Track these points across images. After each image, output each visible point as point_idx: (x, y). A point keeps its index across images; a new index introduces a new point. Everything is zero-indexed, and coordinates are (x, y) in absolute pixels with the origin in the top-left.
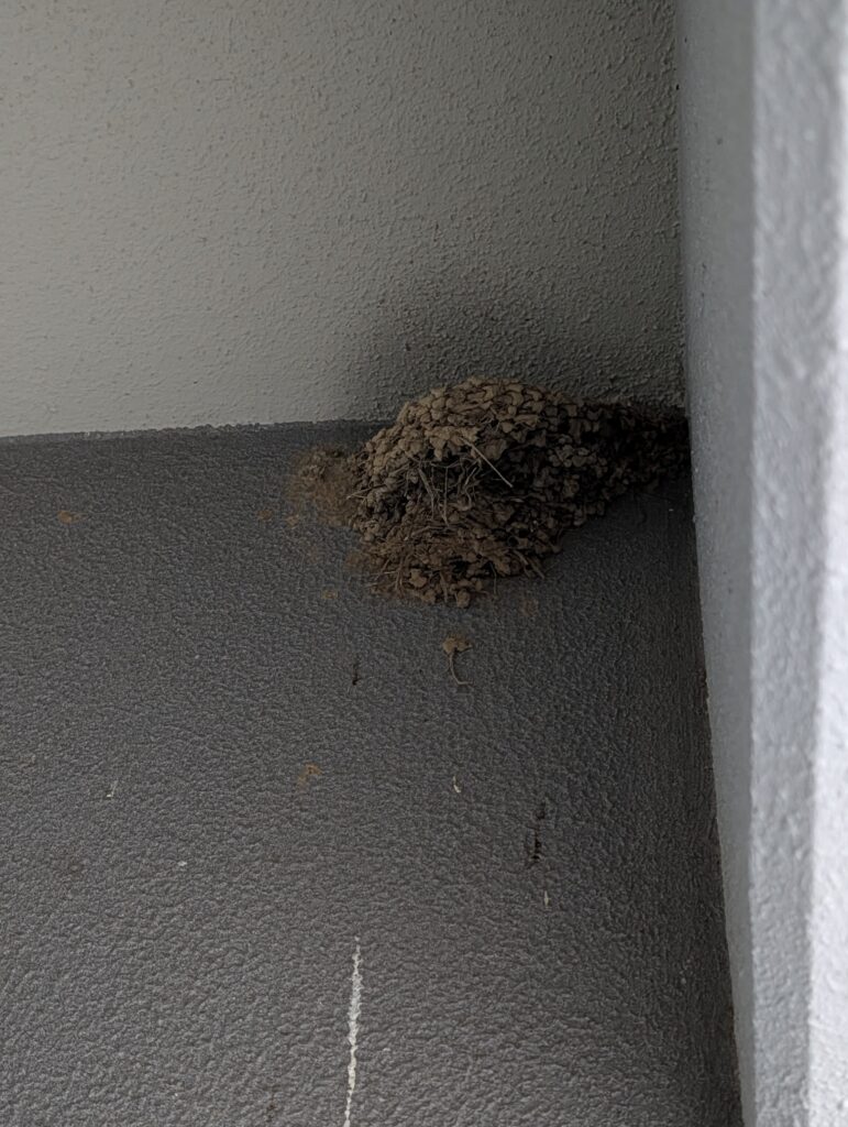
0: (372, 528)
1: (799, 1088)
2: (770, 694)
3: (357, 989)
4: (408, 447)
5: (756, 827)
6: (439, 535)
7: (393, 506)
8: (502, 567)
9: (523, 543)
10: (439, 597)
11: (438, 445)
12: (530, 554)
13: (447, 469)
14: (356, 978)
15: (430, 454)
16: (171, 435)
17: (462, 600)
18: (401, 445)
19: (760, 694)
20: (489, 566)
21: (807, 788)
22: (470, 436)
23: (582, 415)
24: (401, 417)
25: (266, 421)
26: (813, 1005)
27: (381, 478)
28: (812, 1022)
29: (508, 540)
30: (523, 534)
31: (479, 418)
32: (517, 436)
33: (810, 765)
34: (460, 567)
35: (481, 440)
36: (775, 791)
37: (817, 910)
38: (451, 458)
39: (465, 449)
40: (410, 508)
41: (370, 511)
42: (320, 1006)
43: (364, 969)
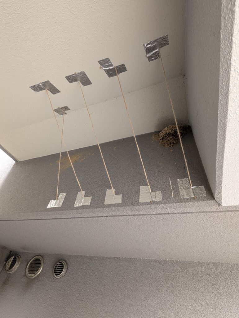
0: (161, 141)
1: (221, 185)
2: (219, 149)
3: (170, 182)
4: (164, 133)
5: (217, 161)
6: (168, 141)
7: (163, 139)
8: (175, 143)
9: (177, 140)
10: (169, 146)
11: (167, 132)
12: (177, 141)
13: (169, 134)
14: (170, 181)
15: (166, 133)
16: (139, 135)
17: (172, 146)
18: (163, 133)
19: (217, 149)
20: (173, 143)
21: (223, 157)
22: (170, 131)
23: (180, 127)
24: (163, 130)
25: (148, 133)
26: (223, 177)
27: (161, 136)
28: (223, 178)
29: (175, 140)
30: (176, 139)
31: (171, 129)
32: (175, 130)
33: (223, 155)
34: (171, 143)
35: (171, 131)
36: (219, 158)
37: (224, 168)
38: (168, 133)
39: (170, 132)
40: (165, 138)
41: (160, 139)
42: (167, 183)
43: (171, 180)
